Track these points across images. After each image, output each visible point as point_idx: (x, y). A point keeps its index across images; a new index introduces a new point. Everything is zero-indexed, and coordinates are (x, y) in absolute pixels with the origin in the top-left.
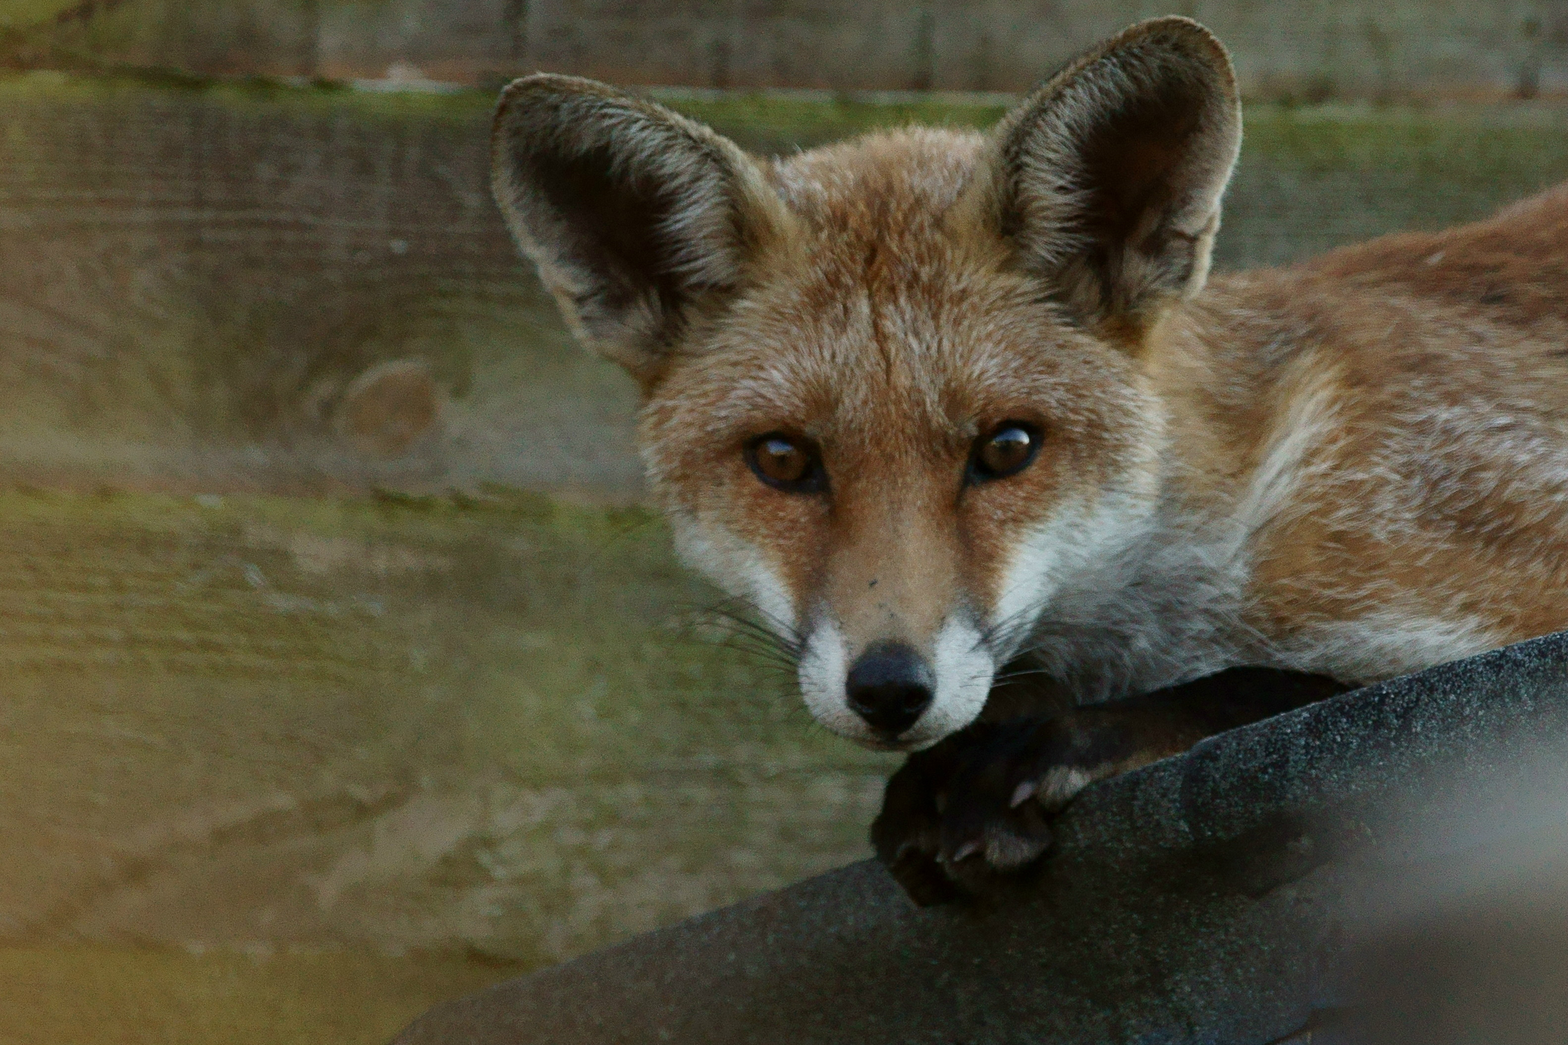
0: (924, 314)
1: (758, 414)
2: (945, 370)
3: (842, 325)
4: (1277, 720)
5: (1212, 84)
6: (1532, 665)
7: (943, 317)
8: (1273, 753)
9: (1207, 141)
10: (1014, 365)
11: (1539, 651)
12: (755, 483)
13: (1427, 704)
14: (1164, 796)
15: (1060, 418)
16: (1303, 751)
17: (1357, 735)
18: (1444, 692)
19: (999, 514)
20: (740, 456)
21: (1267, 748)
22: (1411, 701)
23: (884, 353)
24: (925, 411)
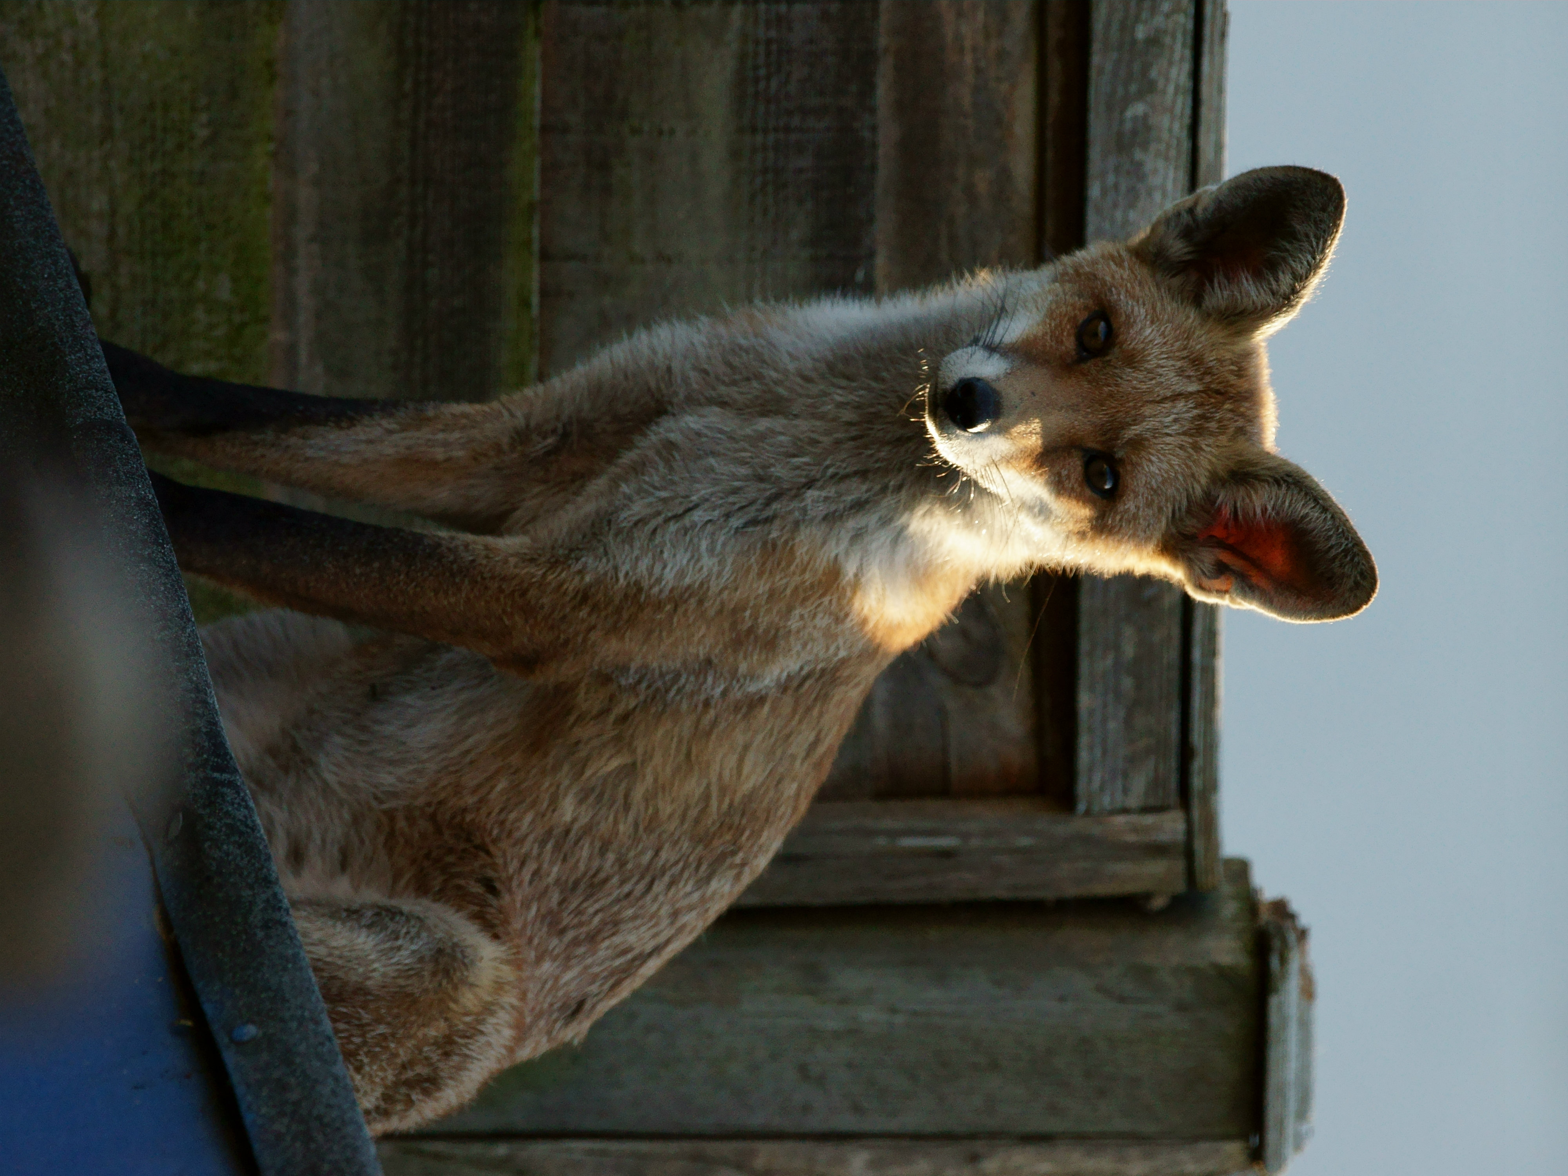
0: (1187, 425)
1: (1123, 318)
2: (1155, 438)
3: (1181, 372)
4: (147, 478)
5: (1330, 605)
6: (183, 638)
7: (1186, 439)
8: (126, 476)
9: (1291, 601)
10: (1153, 482)
11: (192, 643)
12: (1082, 317)
13: (157, 572)
14: (99, 408)
15: (1117, 510)
16: (127, 495)
17: (138, 529)
18: (165, 584)
19: (1064, 473)
20: (1097, 308)
21: (128, 472)
22: (159, 563)
23: (1165, 399)
24: (1131, 425)
